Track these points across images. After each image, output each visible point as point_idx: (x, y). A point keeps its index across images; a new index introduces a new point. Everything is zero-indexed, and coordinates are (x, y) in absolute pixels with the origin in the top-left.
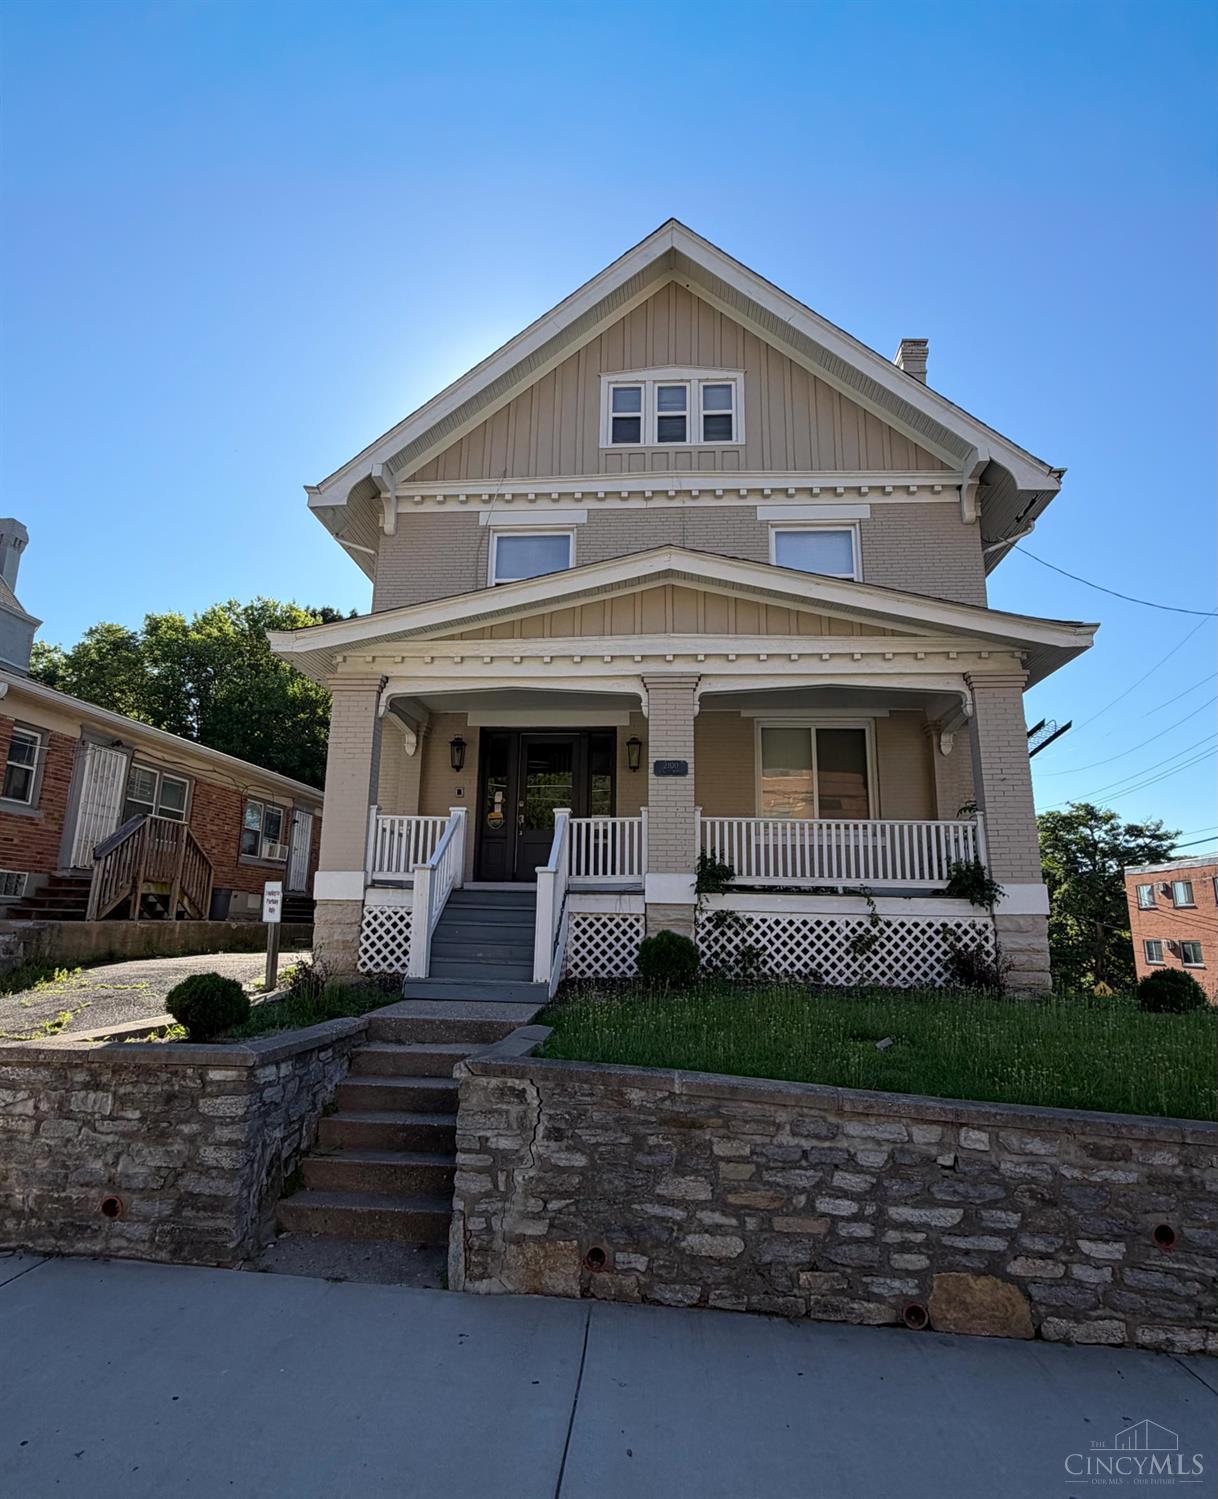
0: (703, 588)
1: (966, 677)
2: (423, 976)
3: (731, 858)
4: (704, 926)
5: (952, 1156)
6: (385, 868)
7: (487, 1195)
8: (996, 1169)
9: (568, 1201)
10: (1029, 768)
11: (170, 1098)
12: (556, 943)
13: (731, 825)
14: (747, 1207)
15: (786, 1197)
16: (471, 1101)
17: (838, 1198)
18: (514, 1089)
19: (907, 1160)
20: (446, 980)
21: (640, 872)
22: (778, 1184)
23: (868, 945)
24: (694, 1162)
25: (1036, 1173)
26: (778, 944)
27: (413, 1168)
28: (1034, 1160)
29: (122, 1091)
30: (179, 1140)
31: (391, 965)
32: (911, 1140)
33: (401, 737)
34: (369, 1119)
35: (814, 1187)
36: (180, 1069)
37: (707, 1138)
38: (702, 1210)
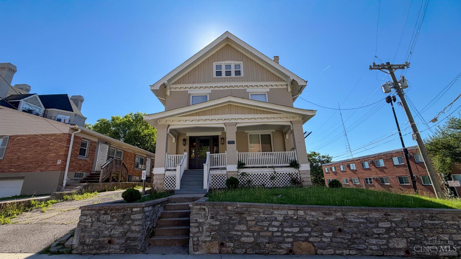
0: (236, 105)
1: (291, 122)
2: (179, 189)
3: (244, 161)
4: (239, 176)
5: (296, 217)
6: (169, 166)
7: (198, 232)
8: (305, 219)
9: (215, 232)
10: (304, 141)
11: (124, 215)
12: (208, 180)
13: (244, 154)
14: (254, 231)
15: (262, 228)
16: (194, 211)
17: (273, 227)
18: (203, 208)
19: (287, 218)
20: (184, 190)
21: (225, 165)
22: (260, 225)
23: (274, 178)
24: (242, 222)
25: (313, 219)
26: (255, 179)
27: (179, 229)
28: (313, 216)
29: (112, 215)
30: (126, 225)
31: (171, 188)
32: (288, 214)
33: (172, 138)
34: (169, 219)
35: (268, 225)
36: (126, 209)
37: (245, 216)
38: (245, 232)
